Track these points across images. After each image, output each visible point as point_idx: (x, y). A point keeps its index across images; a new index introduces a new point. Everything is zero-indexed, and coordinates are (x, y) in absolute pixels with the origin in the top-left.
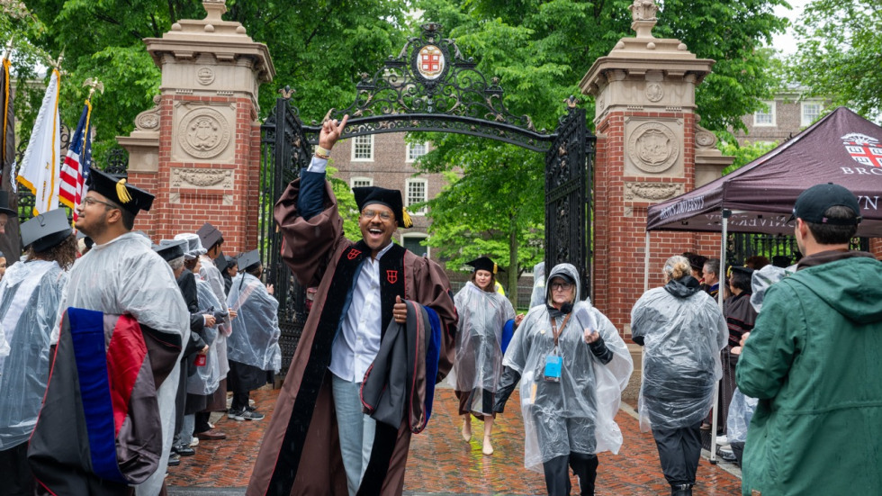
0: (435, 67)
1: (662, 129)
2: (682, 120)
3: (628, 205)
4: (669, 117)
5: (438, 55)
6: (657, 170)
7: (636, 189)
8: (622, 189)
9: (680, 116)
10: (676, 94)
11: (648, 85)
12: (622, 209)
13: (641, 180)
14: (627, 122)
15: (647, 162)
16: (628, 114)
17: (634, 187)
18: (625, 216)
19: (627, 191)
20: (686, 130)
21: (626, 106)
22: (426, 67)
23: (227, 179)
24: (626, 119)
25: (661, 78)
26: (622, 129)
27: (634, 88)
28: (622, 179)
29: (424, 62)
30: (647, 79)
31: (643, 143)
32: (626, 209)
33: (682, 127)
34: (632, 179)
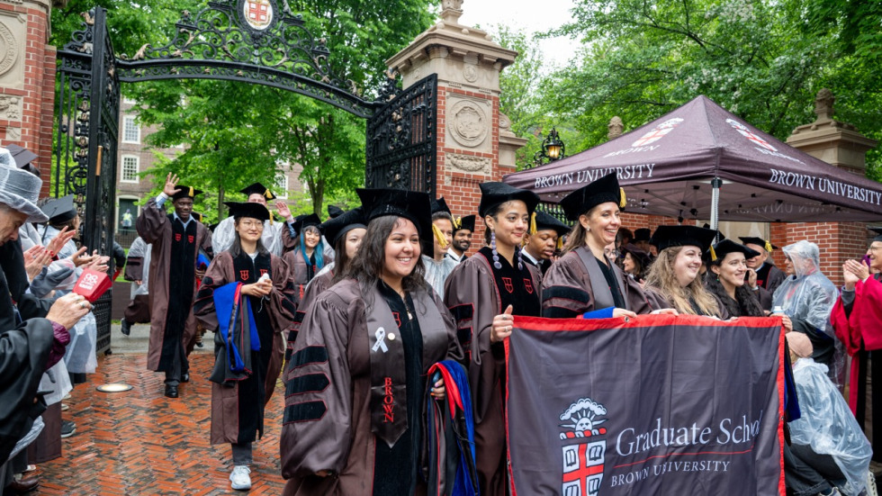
0: (262, 17)
1: (476, 108)
2: (491, 102)
3: (448, 174)
4: (481, 97)
5: (266, 6)
6: (471, 144)
7: (455, 160)
8: (443, 159)
9: (489, 98)
10: (488, 79)
11: (466, 66)
12: (443, 178)
13: (459, 152)
14: (448, 97)
15: (463, 136)
16: (449, 90)
17: (452, 158)
18: (445, 185)
19: (447, 162)
20: (493, 111)
21: (448, 82)
22: (253, 15)
23: (12, 108)
24: (448, 94)
25: (476, 62)
26: (444, 103)
27: (455, 67)
28: (444, 149)
29: (251, 10)
30: (465, 60)
31: (459, 119)
32: (447, 178)
33: (491, 108)
34: (451, 151)
